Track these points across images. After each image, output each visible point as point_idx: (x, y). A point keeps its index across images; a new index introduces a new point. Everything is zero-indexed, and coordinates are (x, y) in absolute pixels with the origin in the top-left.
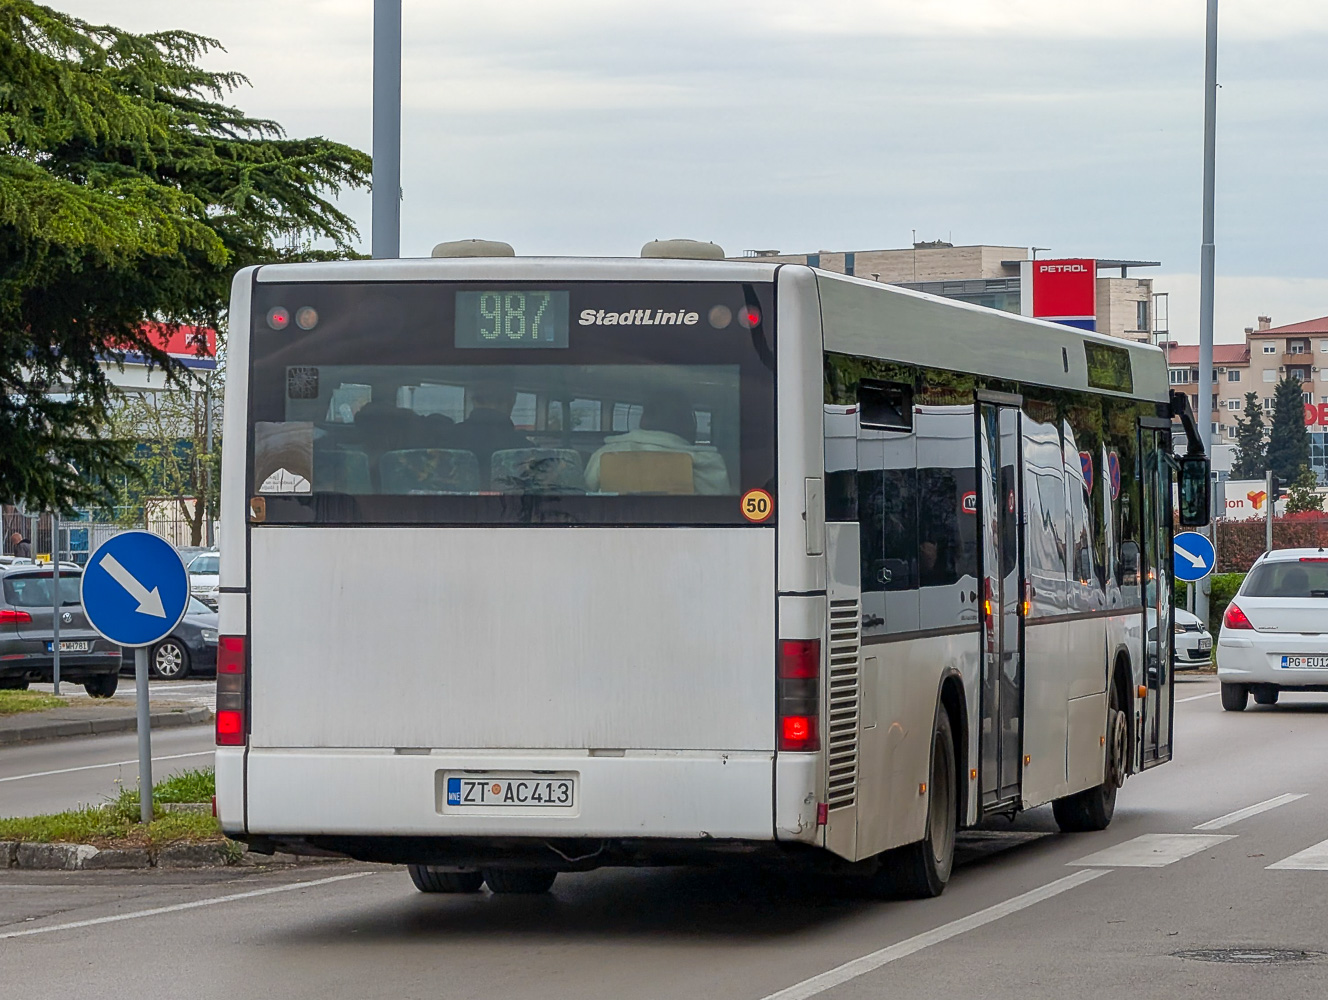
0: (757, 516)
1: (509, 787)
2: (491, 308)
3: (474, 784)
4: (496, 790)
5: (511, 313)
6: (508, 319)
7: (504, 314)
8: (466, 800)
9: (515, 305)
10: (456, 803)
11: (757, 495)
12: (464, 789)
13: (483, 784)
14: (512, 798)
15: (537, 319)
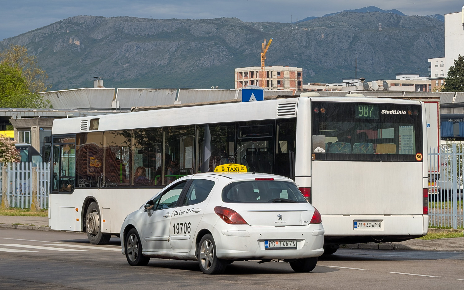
0: (419, 159)
1: (367, 224)
2: (361, 109)
3: (360, 223)
4: (364, 224)
5: (365, 110)
6: (364, 111)
7: (364, 110)
8: (358, 227)
9: (366, 109)
10: (356, 228)
11: (419, 154)
12: (358, 224)
13: (362, 223)
14: (368, 226)
15: (371, 112)
